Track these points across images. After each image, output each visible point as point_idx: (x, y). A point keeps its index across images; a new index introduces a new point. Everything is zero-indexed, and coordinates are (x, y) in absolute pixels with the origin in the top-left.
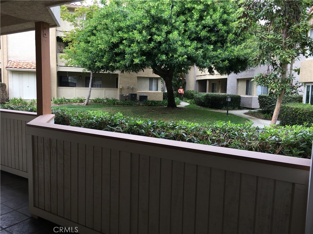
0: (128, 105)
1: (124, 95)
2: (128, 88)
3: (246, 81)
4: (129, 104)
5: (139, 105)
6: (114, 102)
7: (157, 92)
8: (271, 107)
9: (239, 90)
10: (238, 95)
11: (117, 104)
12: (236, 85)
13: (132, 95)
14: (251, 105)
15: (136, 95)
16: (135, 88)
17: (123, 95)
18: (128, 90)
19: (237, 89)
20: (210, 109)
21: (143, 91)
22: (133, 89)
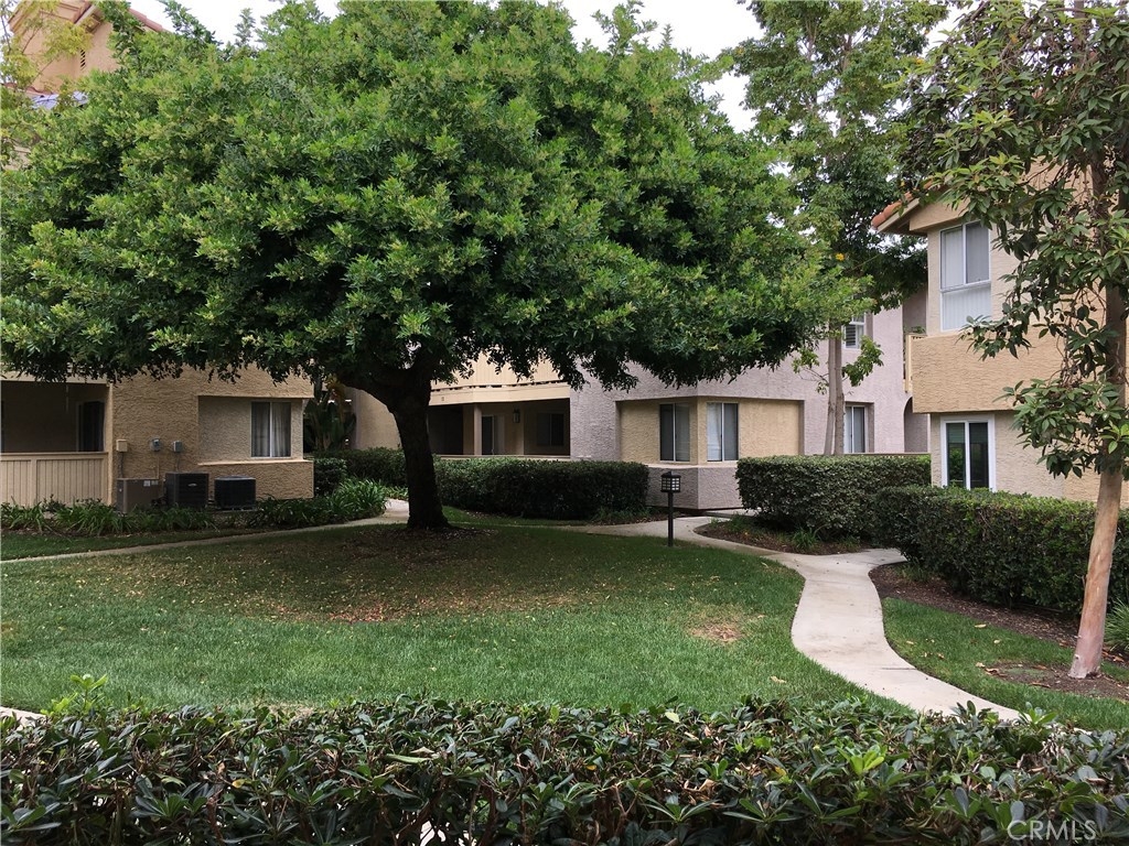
0: (177, 527)
1: (147, 484)
2: (159, 448)
3: (658, 408)
4: (183, 524)
5: (232, 526)
6: (108, 521)
7: (286, 460)
8: (804, 505)
9: (628, 444)
10: (627, 460)
11: (125, 530)
12: (613, 425)
13: (185, 479)
14: (693, 496)
15: (201, 479)
16: (190, 447)
17: (143, 481)
18: (156, 456)
19: (620, 440)
20: (552, 522)
21: (229, 460)
22: (180, 451)
